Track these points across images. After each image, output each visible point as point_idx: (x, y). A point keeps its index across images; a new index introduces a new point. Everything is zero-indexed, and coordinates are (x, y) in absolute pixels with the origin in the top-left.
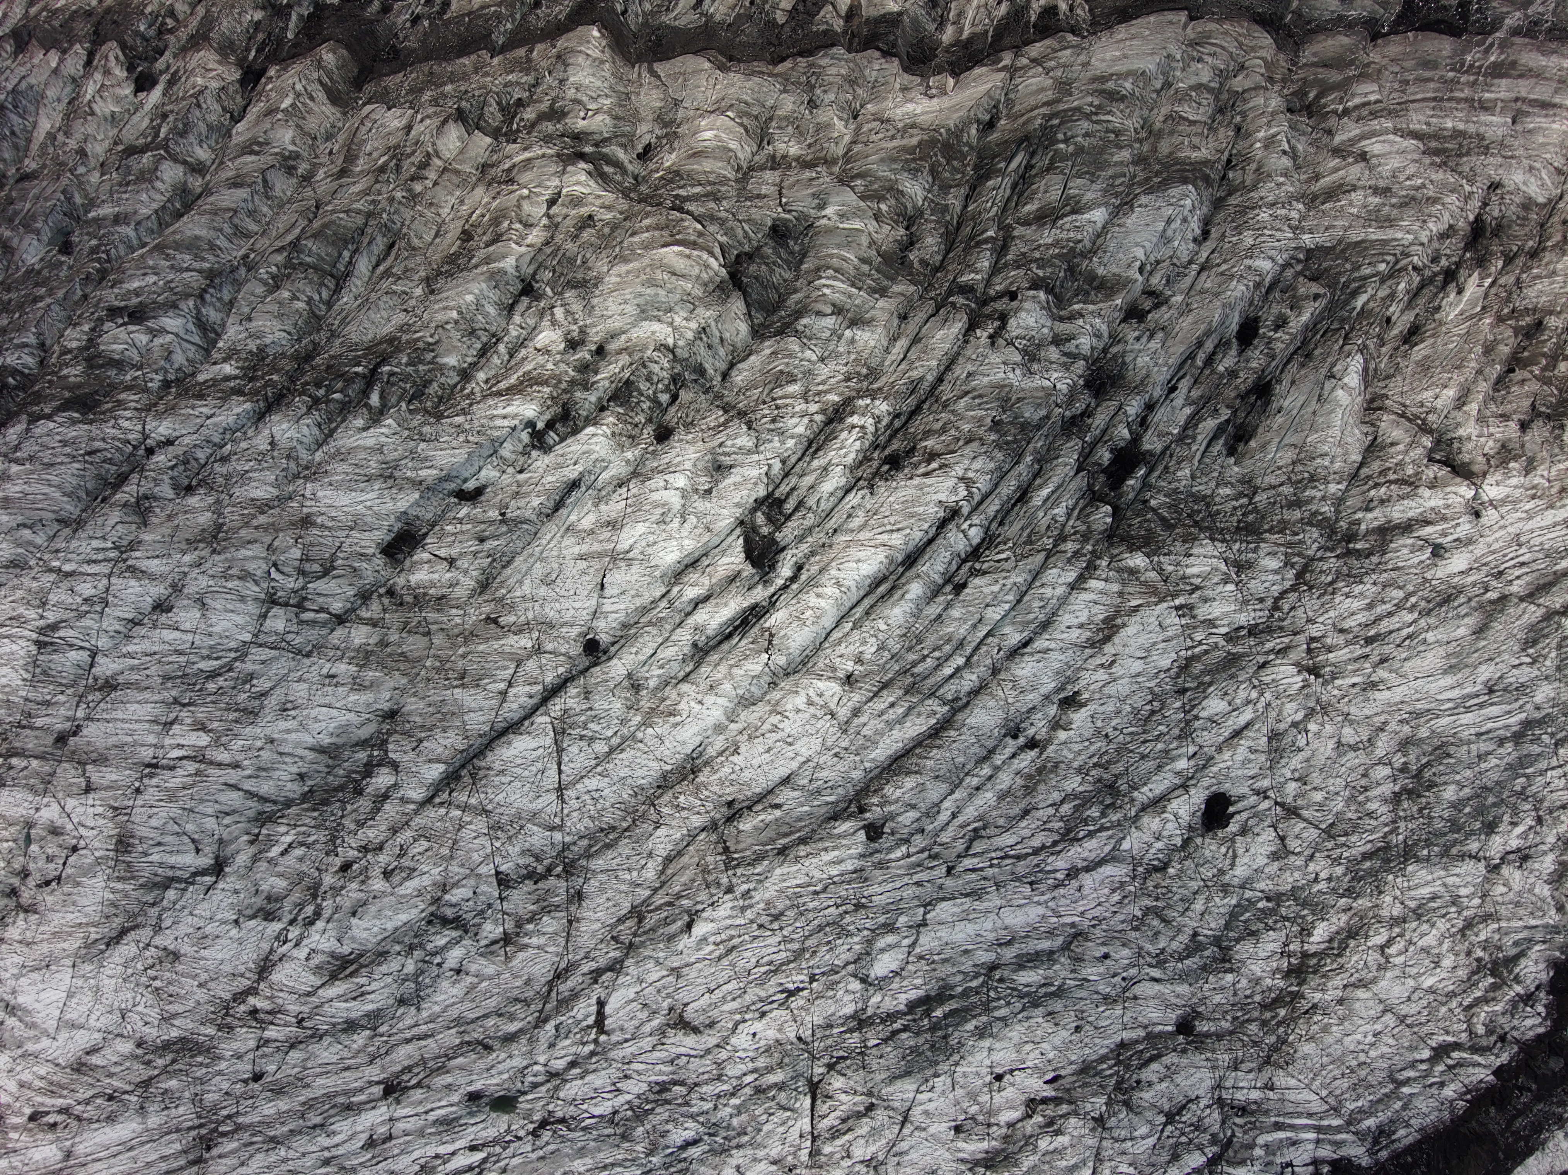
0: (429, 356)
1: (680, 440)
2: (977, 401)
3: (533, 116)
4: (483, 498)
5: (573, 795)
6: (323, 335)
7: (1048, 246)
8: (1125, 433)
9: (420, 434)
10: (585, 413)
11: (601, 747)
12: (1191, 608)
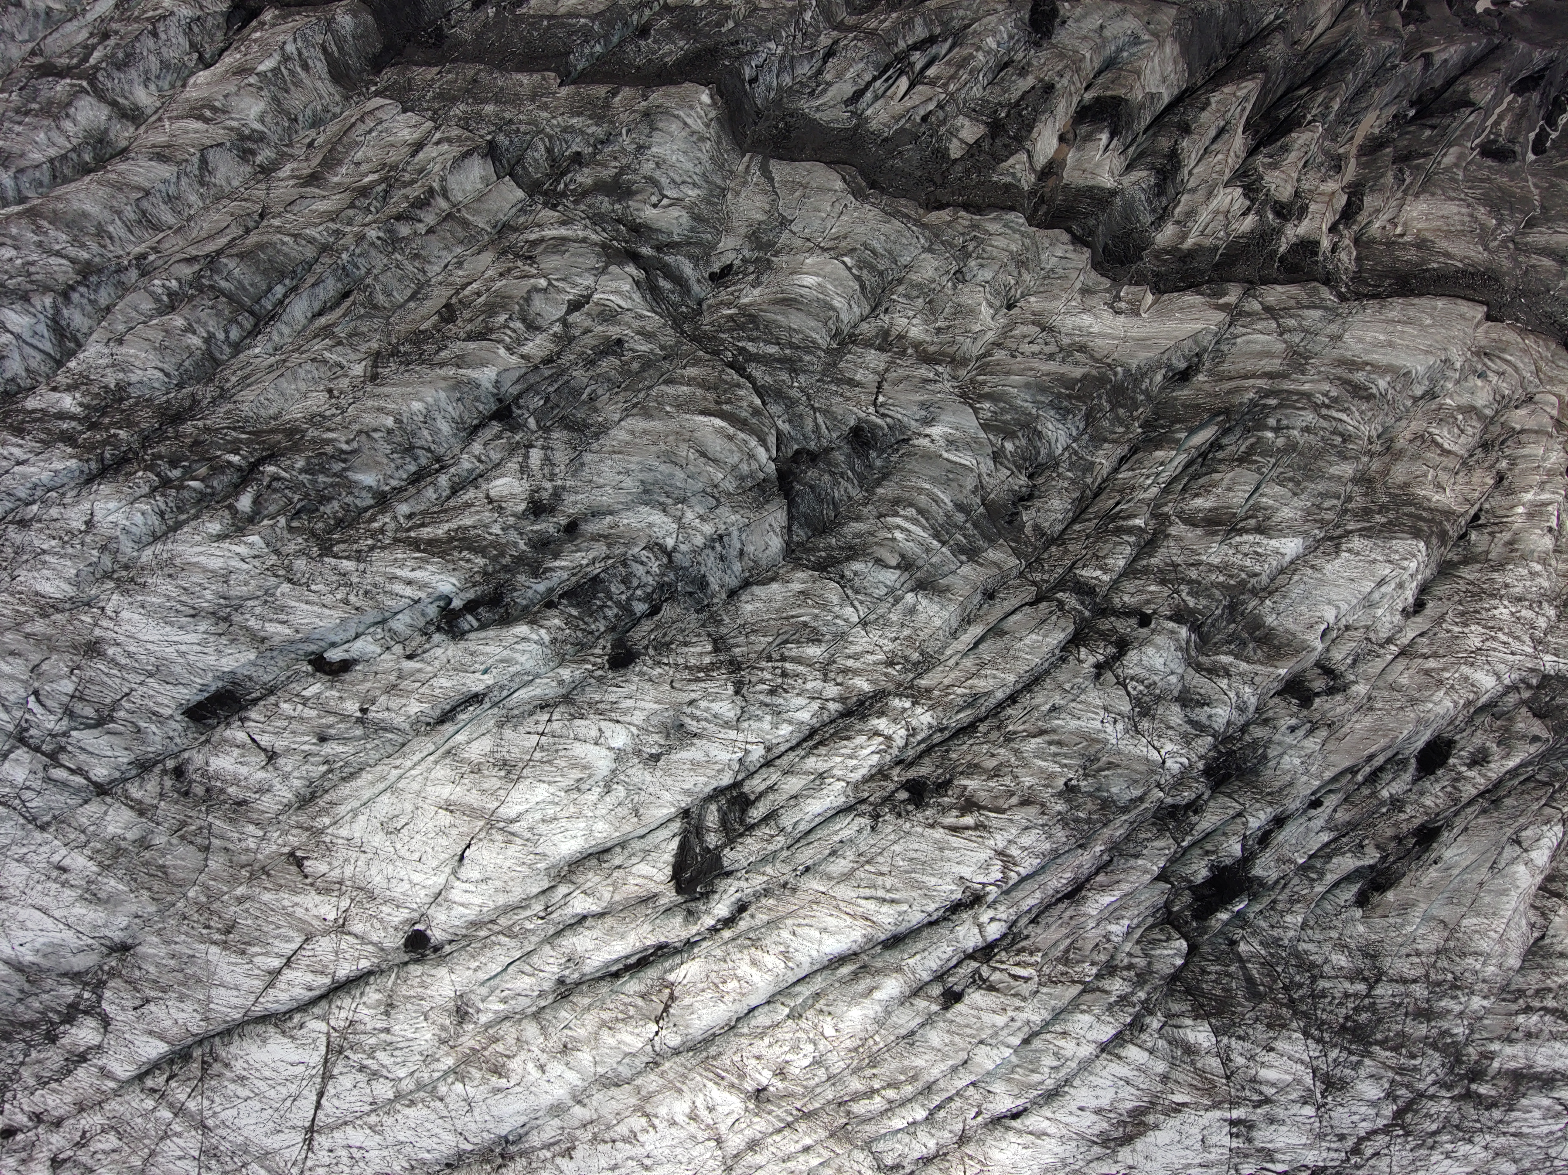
0: (337, 467)
1: (641, 674)
2: (1054, 749)
3: (590, 181)
4: (347, 677)
5: (327, 1145)
6: (210, 391)
7: (1212, 568)
8: (1237, 849)
9: (289, 569)
10: (524, 602)
11: (384, 1090)
12: (1250, 1126)
